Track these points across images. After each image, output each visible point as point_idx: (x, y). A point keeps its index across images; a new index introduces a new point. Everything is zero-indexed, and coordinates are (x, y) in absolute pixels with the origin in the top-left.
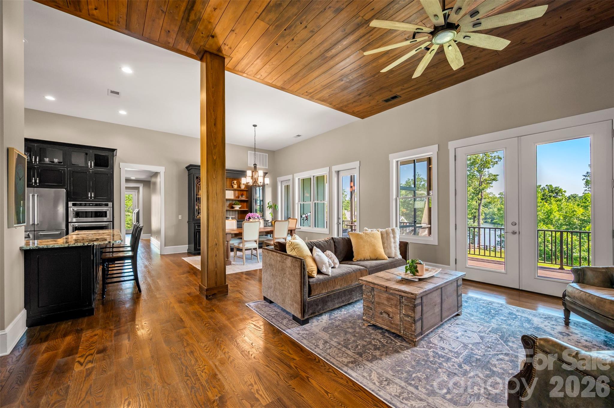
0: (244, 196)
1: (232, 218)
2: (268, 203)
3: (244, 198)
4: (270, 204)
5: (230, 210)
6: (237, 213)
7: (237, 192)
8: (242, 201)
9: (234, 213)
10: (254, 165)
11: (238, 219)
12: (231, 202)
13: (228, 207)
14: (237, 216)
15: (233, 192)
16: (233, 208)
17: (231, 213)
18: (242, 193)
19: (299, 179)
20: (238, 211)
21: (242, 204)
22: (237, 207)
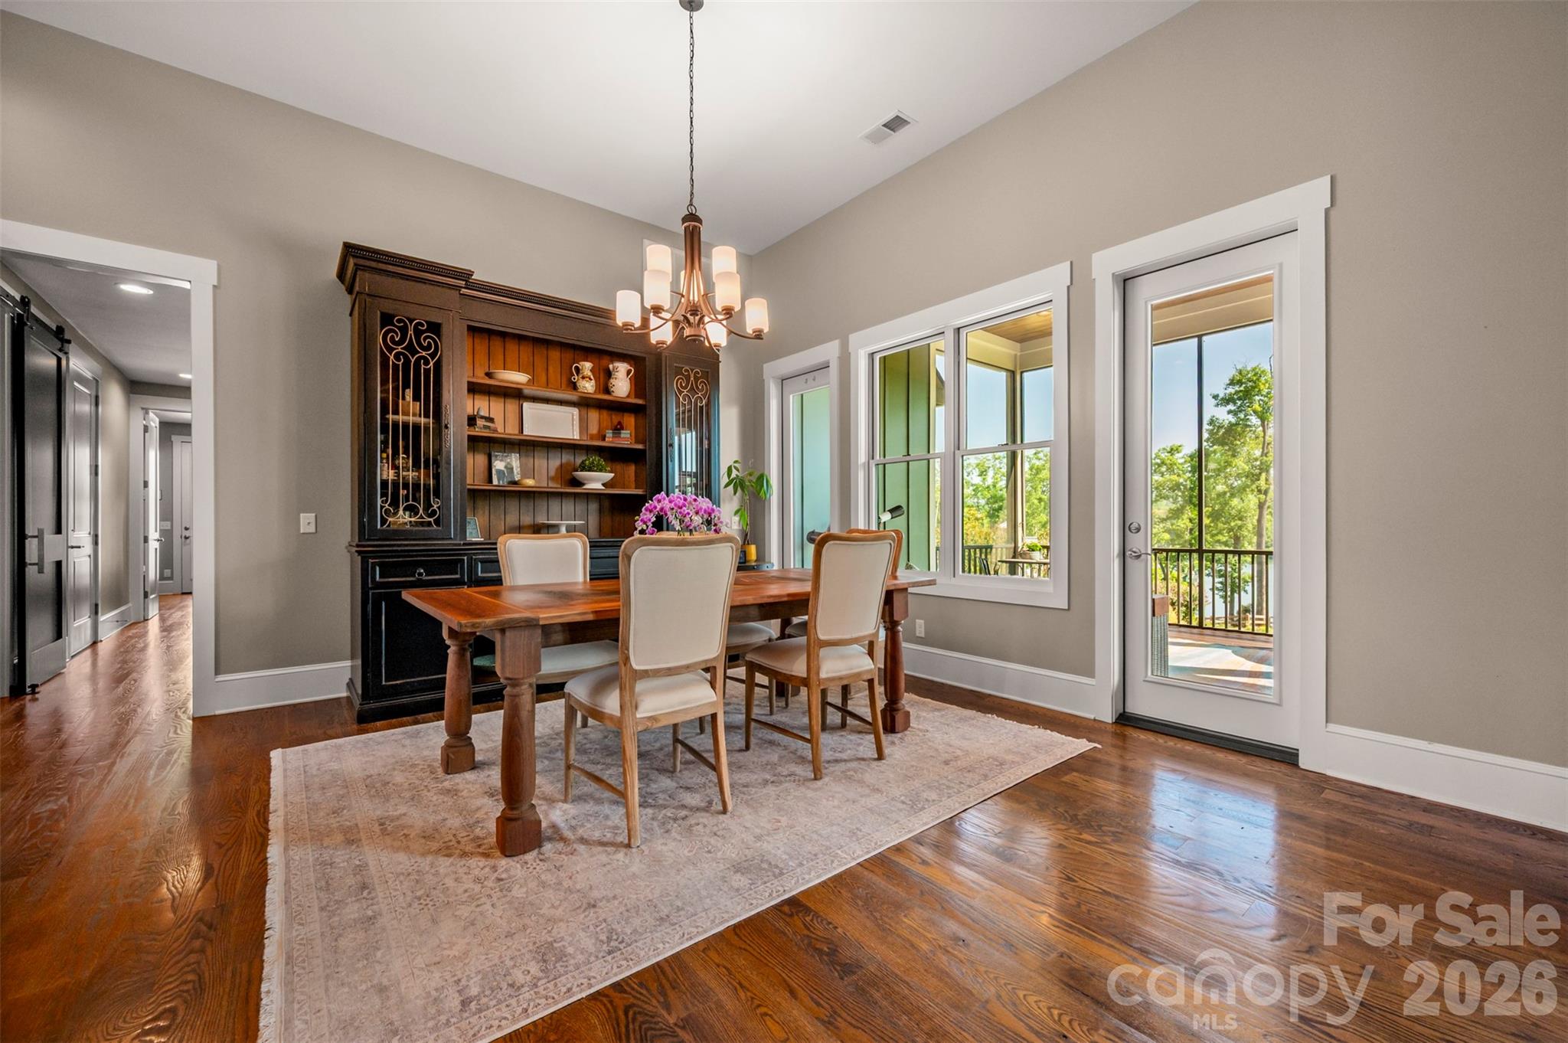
0: (625, 434)
1: (571, 529)
2: (730, 469)
3: (626, 439)
4: (734, 473)
5: (561, 495)
6: (594, 506)
7: (594, 416)
8: (615, 456)
9: (581, 507)
10: (684, 220)
11: (601, 533)
12: (567, 457)
13: (553, 479)
14: (593, 521)
15: (575, 411)
16: (577, 483)
17: (568, 506)
18: (616, 418)
19: (872, 355)
20: (597, 496)
21: (619, 467)
22: (596, 481)
